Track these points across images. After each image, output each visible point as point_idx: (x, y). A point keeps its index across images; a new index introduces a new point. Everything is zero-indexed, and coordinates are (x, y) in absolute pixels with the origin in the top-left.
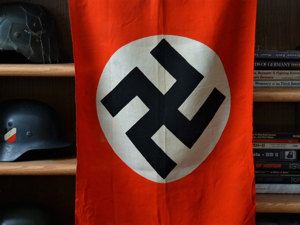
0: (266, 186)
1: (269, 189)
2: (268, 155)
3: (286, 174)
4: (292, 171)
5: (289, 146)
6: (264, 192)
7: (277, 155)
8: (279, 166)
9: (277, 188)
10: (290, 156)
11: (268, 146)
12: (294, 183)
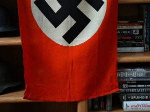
0: (123, 49)
1: (125, 50)
2: (124, 32)
3: (134, 42)
4: (136, 41)
5: (135, 27)
6: (122, 51)
7: (129, 32)
8: (130, 38)
9: (129, 49)
10: (136, 32)
11: (124, 27)
12: (138, 47)
